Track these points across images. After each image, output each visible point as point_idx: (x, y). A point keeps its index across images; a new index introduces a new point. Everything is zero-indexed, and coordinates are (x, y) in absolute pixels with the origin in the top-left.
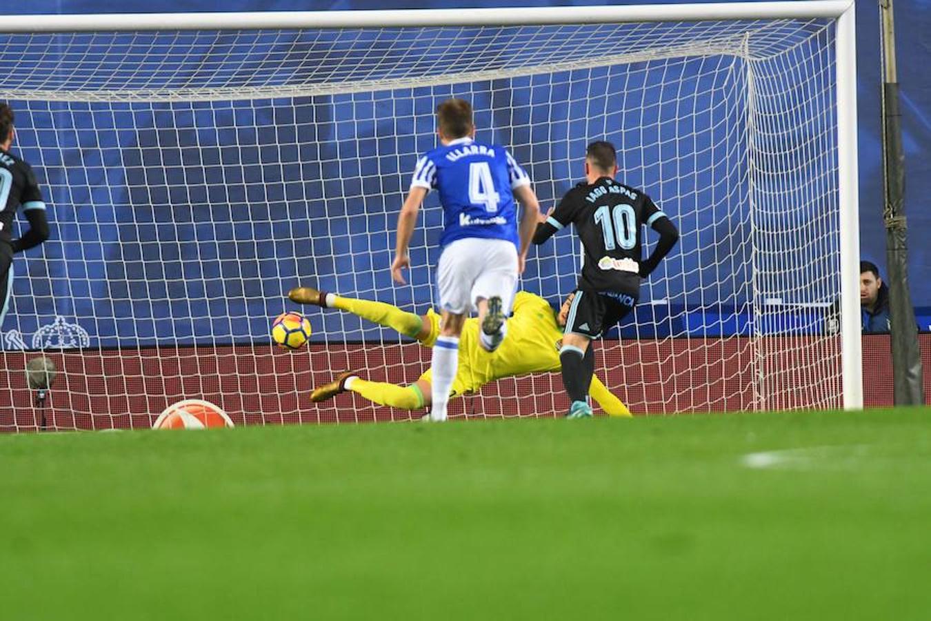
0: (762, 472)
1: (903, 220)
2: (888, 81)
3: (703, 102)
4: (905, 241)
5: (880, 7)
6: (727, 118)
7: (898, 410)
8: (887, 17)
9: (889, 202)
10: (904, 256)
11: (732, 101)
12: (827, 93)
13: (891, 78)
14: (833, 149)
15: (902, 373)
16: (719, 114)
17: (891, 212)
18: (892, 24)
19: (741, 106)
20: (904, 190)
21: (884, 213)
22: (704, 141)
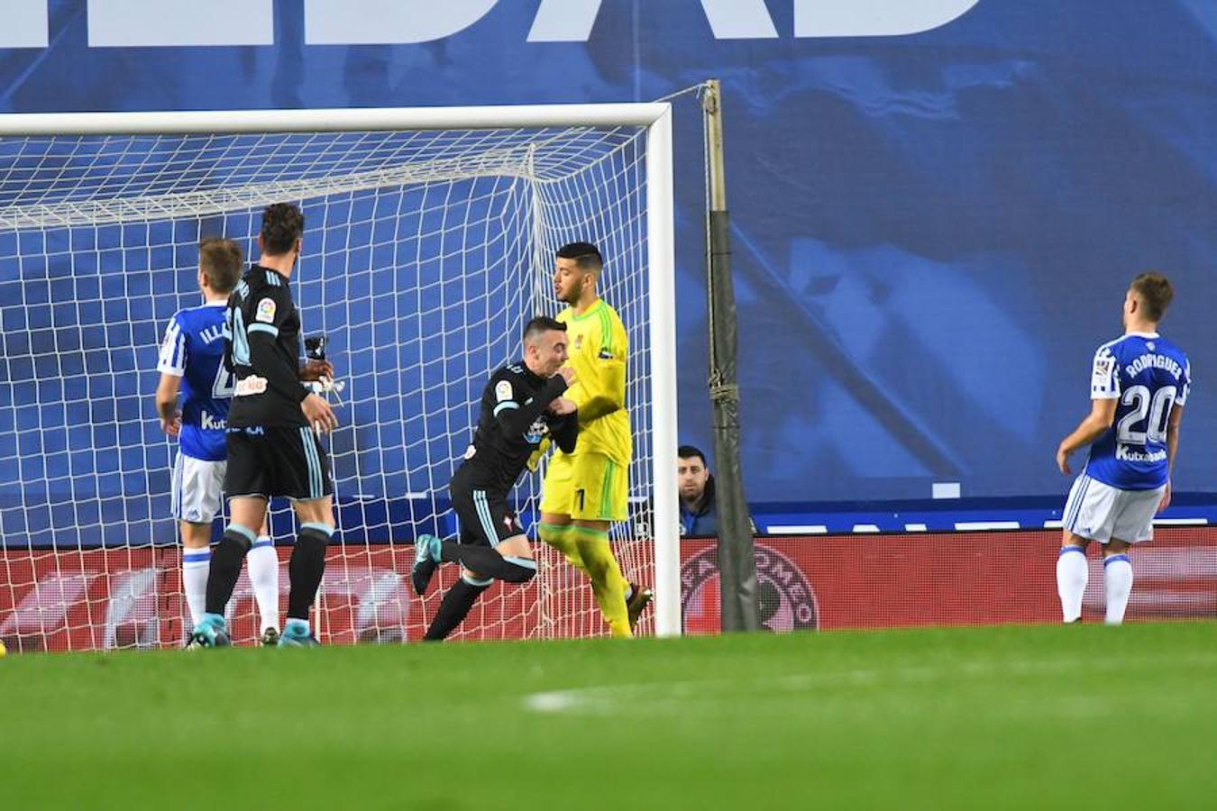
0: (551, 717)
1: (734, 390)
2: (714, 209)
3: (475, 235)
4: (737, 417)
5: (705, 113)
6: (506, 256)
7: (729, 638)
8: (713, 125)
9: (716, 366)
10: (736, 435)
11: (512, 234)
12: (635, 223)
13: (718, 205)
14: (642, 296)
15: (733, 588)
16: (496, 251)
17: (718, 378)
18: (720, 133)
19: (524, 240)
20: (735, 350)
21: (710, 379)
22: (476, 286)
